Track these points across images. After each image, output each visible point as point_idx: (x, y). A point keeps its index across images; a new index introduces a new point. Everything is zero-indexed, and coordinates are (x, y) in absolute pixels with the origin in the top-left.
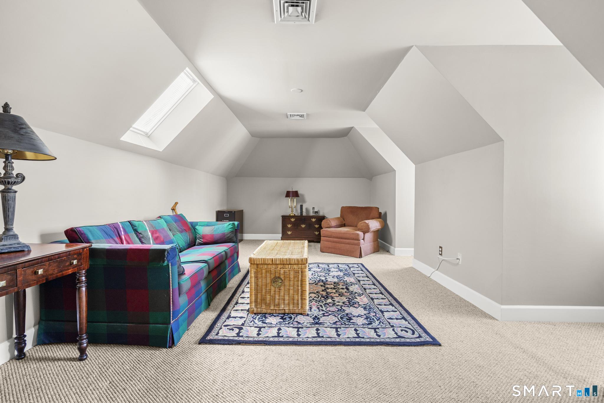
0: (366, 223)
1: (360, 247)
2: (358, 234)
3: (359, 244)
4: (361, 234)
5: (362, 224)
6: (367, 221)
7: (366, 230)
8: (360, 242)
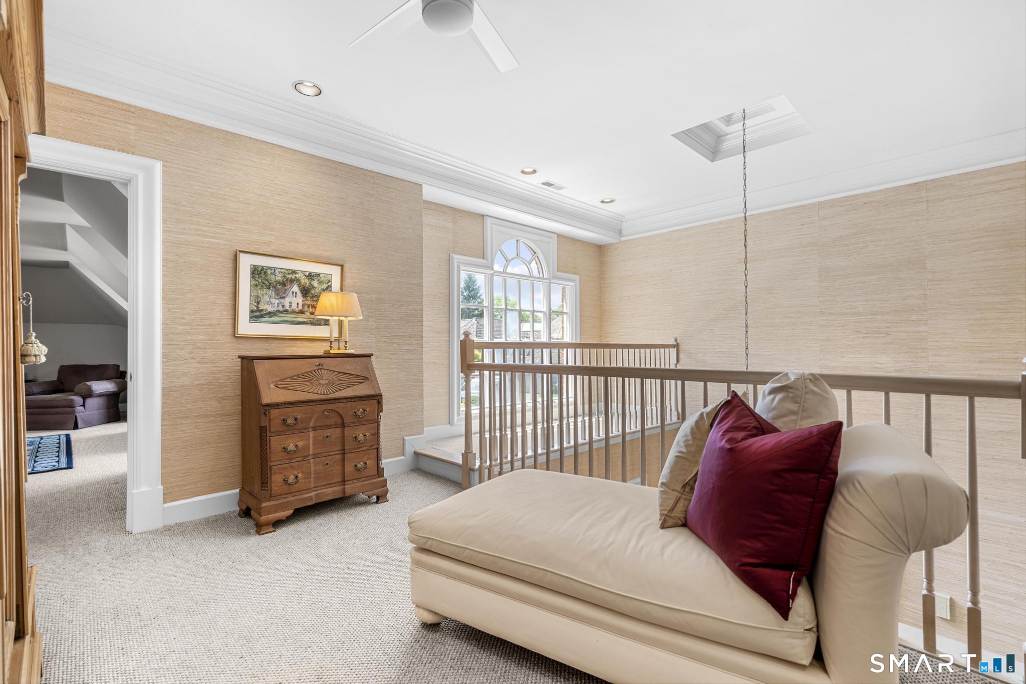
0: (88, 385)
1: (76, 416)
2: (72, 400)
3: (74, 412)
4: (78, 400)
5: (81, 387)
6: (88, 383)
7: (87, 395)
8: (75, 411)
